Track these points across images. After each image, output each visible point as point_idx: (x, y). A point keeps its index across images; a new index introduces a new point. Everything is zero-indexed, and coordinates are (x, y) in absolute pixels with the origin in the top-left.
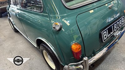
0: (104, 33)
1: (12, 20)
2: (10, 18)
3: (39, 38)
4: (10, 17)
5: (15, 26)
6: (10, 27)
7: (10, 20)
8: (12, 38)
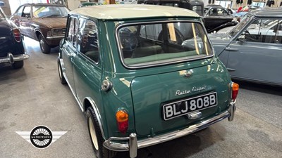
0: (167, 108)
1: (62, 64)
2: (61, 60)
3: (87, 98)
4: (61, 58)
5: (64, 74)
6: (57, 74)
7: (59, 62)
8: (54, 92)
